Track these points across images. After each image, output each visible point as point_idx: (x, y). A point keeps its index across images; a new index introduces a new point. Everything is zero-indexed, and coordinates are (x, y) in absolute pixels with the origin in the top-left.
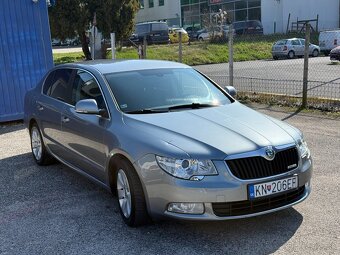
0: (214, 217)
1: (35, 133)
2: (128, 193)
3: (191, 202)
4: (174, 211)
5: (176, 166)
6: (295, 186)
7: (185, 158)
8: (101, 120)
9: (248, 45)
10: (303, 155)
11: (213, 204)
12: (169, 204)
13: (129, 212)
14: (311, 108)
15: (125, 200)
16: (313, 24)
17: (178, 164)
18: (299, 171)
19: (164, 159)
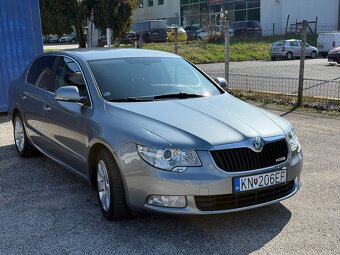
0: (196, 211)
1: (18, 124)
2: (108, 185)
3: (173, 195)
4: (155, 204)
5: (158, 156)
6: (284, 180)
7: (168, 148)
8: (82, 108)
9: (246, 46)
10: (293, 148)
11: (196, 197)
12: (149, 197)
13: (108, 205)
14: (306, 106)
15: (105, 192)
16: (312, 26)
17: (160, 154)
18: (288, 165)
19: (145, 149)
